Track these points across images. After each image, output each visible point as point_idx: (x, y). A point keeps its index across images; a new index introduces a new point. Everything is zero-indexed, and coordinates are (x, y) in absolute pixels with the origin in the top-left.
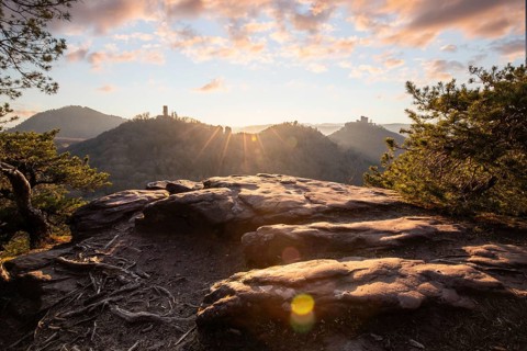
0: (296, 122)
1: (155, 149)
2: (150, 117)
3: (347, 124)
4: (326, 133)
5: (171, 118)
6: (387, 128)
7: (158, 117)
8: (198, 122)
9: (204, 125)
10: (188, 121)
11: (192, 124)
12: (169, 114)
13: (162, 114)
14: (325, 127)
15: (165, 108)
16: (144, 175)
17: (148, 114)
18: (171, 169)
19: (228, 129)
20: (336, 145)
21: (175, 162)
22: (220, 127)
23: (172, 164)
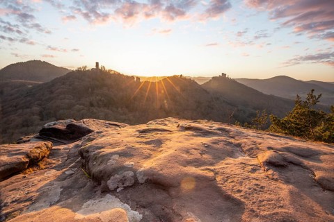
0: (181, 75)
1: (90, 89)
2: (87, 69)
3: (213, 78)
4: (200, 83)
5: (101, 70)
6: (238, 81)
7: (92, 69)
8: (119, 74)
9: (122, 75)
10: (112, 72)
11: (114, 74)
12: (100, 67)
13: (94, 67)
14: (200, 79)
15: (97, 64)
17: (86, 67)
18: (100, 103)
19: (138, 78)
20: (206, 91)
21: (103, 99)
22: (133, 77)
23: (100, 100)
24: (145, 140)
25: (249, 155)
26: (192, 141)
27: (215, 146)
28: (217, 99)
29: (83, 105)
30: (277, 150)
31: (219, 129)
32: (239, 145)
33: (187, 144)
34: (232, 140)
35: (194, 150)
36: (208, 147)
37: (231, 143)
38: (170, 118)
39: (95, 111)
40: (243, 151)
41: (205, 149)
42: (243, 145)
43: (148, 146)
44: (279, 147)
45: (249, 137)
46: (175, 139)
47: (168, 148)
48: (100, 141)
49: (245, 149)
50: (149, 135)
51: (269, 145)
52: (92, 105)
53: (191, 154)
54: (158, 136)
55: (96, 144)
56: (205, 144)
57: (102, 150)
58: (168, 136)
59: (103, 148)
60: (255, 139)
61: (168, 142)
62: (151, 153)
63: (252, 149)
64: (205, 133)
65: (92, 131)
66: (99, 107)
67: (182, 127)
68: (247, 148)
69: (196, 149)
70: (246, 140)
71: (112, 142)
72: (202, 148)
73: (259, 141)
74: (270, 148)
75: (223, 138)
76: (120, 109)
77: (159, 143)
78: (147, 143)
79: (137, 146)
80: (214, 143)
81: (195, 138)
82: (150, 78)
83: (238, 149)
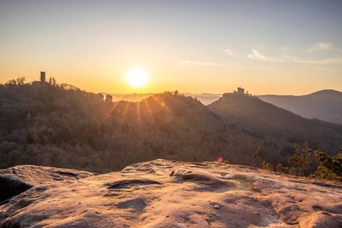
0: (177, 92)
1: (29, 115)
2: (25, 82)
3: (225, 95)
4: (206, 103)
5: (49, 84)
6: (262, 99)
7: (34, 82)
8: (78, 90)
9: (84, 92)
10: (68, 88)
11: (71, 91)
12: (47, 79)
13: (39, 80)
14: (205, 96)
15: (43, 74)
16: (13, 143)
17: (24, 79)
18: (44, 136)
19: (109, 97)
20: (215, 115)
21: (50, 130)
22: (101, 95)
23: (46, 132)
24: (117, 201)
25: (285, 220)
26: (194, 200)
27: (230, 206)
28: (233, 127)
29: (16, 140)
30: (328, 211)
31: (237, 177)
32: (268, 204)
33: (185, 205)
34: (257, 196)
35: (197, 215)
36: (219, 208)
37: (256, 201)
38: (160, 161)
39: (35, 149)
40: (274, 214)
41: (214, 212)
42: (274, 203)
43: (122, 211)
44: (330, 205)
45: (283, 190)
46: (166, 197)
47: (156, 213)
48: (41, 205)
49: (278, 210)
50: (124, 191)
51: (315, 203)
52: (30, 140)
53: (193, 222)
54: (139, 192)
55: (34, 211)
56: (214, 204)
57: (44, 222)
58: (156, 191)
59: (45, 218)
60: (293, 193)
61: (155, 203)
62: (128, 222)
63: (288, 209)
64: (215, 185)
65: (29, 187)
66: (43, 144)
67: (177, 175)
68: (281, 208)
69: (200, 213)
70: (278, 195)
71: (61, 206)
72: (209, 210)
73: (299, 195)
74: (316, 208)
75: (242, 192)
76: (78, 146)
77: (141, 204)
78: (121, 206)
79: (105, 211)
80: (229, 201)
81: (199, 194)
82: (127, 96)
83: (267, 210)
